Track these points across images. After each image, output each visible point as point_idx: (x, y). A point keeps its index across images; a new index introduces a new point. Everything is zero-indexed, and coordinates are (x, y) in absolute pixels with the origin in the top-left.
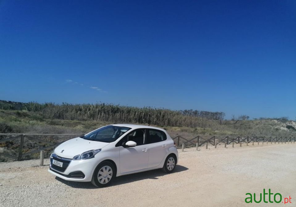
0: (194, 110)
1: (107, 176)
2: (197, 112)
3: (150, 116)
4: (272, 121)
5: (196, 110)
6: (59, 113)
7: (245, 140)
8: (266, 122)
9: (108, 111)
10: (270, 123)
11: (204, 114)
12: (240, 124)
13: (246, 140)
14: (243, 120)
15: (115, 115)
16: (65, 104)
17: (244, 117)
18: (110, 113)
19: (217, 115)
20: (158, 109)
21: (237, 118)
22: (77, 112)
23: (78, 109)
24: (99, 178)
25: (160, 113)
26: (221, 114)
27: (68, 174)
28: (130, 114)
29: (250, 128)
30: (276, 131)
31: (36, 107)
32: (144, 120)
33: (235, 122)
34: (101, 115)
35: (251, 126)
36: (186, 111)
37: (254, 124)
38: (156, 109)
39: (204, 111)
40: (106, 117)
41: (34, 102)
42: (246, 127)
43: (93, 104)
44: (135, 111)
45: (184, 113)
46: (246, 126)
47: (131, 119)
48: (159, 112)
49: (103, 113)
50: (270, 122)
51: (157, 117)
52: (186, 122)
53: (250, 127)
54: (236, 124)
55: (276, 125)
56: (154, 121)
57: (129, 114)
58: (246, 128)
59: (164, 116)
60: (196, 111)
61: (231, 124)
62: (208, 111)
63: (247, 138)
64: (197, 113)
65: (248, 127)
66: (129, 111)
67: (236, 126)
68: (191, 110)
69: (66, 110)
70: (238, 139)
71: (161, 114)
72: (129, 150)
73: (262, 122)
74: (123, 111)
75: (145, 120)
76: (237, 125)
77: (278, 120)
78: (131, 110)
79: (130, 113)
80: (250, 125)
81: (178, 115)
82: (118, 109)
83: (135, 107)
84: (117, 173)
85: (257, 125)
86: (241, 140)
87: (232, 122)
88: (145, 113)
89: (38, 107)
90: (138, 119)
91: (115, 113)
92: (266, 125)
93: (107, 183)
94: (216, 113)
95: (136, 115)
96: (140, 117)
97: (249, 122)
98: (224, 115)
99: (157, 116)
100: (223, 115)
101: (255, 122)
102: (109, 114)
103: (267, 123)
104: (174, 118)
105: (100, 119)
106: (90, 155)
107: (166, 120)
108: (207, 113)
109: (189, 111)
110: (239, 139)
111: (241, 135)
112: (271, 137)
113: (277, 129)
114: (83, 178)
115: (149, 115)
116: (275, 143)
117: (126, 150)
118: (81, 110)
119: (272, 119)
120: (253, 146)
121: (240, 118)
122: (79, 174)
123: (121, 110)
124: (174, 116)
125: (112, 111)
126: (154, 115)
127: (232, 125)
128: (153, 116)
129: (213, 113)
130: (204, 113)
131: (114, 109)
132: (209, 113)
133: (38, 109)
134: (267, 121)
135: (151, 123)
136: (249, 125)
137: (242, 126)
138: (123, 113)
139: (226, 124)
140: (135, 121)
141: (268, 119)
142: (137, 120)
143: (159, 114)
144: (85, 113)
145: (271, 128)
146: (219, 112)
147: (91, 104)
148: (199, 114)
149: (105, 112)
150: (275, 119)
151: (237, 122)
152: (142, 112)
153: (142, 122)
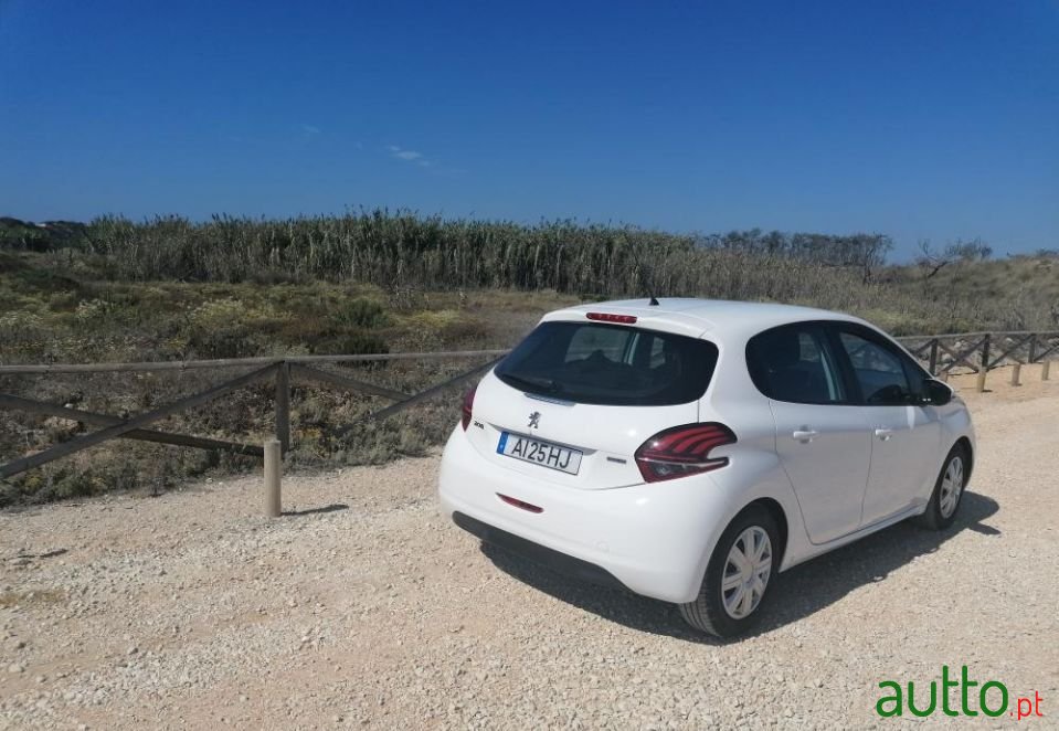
0: (766, 232)
2: (780, 241)
3: (565, 256)
5: (772, 230)
6: (178, 255)
7: (967, 353)
9: (392, 245)
11: (805, 246)
12: (952, 277)
13: (975, 357)
14: (965, 263)
15: (420, 257)
16: (222, 218)
17: (968, 252)
18: (400, 250)
19: (861, 247)
20: (599, 230)
21: (938, 250)
25: (610, 246)
26: (875, 241)
28: (483, 254)
29: (992, 294)
32: (539, 274)
33: (932, 271)
35: (1000, 284)
36: (733, 237)
37: (1014, 277)
38: (591, 227)
39: (804, 235)
42: (975, 289)
44: (504, 238)
45: (727, 245)
46: (975, 285)
47: (485, 274)
48: (606, 238)
49: (371, 253)
51: (597, 263)
52: (714, 277)
53: (994, 289)
54: (932, 279)
56: (584, 277)
57: (479, 253)
58: (978, 292)
59: (622, 255)
60: (775, 235)
61: (912, 281)
63: (982, 347)
64: (777, 243)
65: (985, 288)
66: (477, 241)
67: (933, 291)
68: (756, 232)
70: (929, 349)
71: (615, 249)
73: (1051, 266)
74: (453, 242)
75: (545, 274)
76: (938, 282)
78: (486, 235)
79: (484, 250)
80: (994, 281)
82: (432, 233)
85: (1026, 278)
86: (946, 356)
87: (917, 272)
88: (543, 248)
90: (514, 270)
91: (423, 247)
94: (856, 241)
95: (507, 256)
96: (523, 262)
97: (989, 267)
98: (888, 246)
99: (594, 256)
100: (884, 246)
101: (1018, 270)
102: (396, 253)
104: (668, 262)
107: (630, 272)
108: (817, 242)
109: (746, 234)
110: (934, 351)
111: (950, 331)
115: (563, 251)
118: (284, 242)
121: (953, 251)
123: (446, 237)
124: (669, 253)
125: (409, 243)
126: (580, 254)
127: (914, 285)
128: (576, 260)
129: (844, 239)
130: (808, 241)
131: (416, 233)
132: (827, 239)
135: (570, 286)
136: (988, 279)
137: (959, 286)
138: (455, 247)
139: (889, 281)
140: (504, 282)
142: (512, 277)
143: (603, 250)
144: (302, 254)
146: (869, 232)
148: (787, 245)
149: (379, 249)
151: (940, 270)
152: (535, 244)
153: (533, 286)
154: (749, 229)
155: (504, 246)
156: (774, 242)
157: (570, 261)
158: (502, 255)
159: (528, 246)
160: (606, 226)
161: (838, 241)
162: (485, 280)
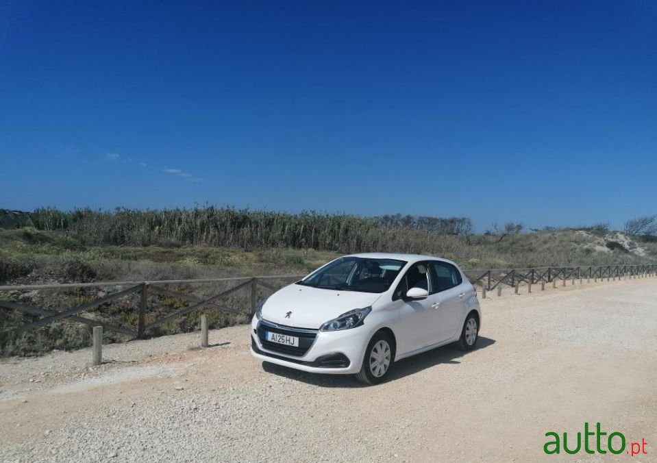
0: (403, 216)
1: (383, 361)
2: (412, 220)
3: (316, 232)
4: (577, 233)
5: (407, 214)
6: (113, 231)
8: (565, 235)
9: (223, 225)
10: (573, 239)
11: (425, 223)
12: (511, 241)
14: (516, 235)
15: (238, 232)
16: (122, 210)
17: (517, 228)
18: (228, 228)
19: (455, 224)
20: (333, 217)
22: (153, 228)
23: (155, 221)
24: (372, 366)
25: (339, 225)
26: (463, 221)
27: (313, 360)
28: (273, 231)
29: (531, 250)
30: (587, 254)
31: (55, 219)
32: (303, 240)
33: (499, 239)
34: (208, 233)
35: (534, 246)
36: (386, 218)
37: (540, 242)
38: (327, 215)
39: (425, 217)
40: (219, 237)
41: (48, 208)
42: (522, 248)
43: (187, 209)
44: (284, 221)
45: (383, 223)
46: (522, 246)
47: (274, 240)
48: (337, 221)
49: (211, 229)
50: (574, 236)
51: (333, 234)
52: (396, 242)
53: (531, 248)
54: (500, 243)
55: (584, 241)
56: (327, 242)
57: (270, 229)
58: (524, 250)
59: (346, 231)
60: (409, 217)
61: (490, 243)
62: (434, 217)
64: (410, 222)
65: (527, 247)
66: (269, 222)
67: (502, 248)
68: (399, 215)
69: (128, 225)
71: (342, 227)
72: (413, 307)
73: (556, 236)
74: (257, 223)
75: (307, 240)
76: (504, 244)
77: (587, 230)
78: (273, 219)
79: (273, 228)
80: (531, 244)
81: (376, 227)
82: (245, 218)
83: (281, 213)
84: (396, 355)
85: (545, 242)
87: (491, 239)
88: (305, 226)
89: (60, 220)
90: (290, 238)
91: (240, 226)
92: (564, 244)
93: (384, 375)
94: (453, 221)
95: (286, 232)
96: (294, 234)
98: (469, 224)
99: (332, 231)
100: (467, 224)
101: (542, 238)
103: (566, 238)
104: (370, 234)
105: (206, 242)
106: (353, 319)
107: (352, 239)
108: (431, 222)
109: (393, 217)
112: (579, 268)
113: (588, 251)
114: (347, 366)
115: (316, 229)
116: (602, 281)
117: (407, 307)
118: (160, 223)
119: (575, 230)
120: (565, 288)
122: (339, 359)
123: (253, 221)
124: (369, 229)
125: (233, 224)
126: (325, 230)
127: (492, 246)
128: (323, 233)
129: (445, 220)
130: (427, 221)
131: (237, 218)
132: (436, 220)
133: (60, 223)
134: (566, 233)
135: (320, 247)
136: (529, 243)
137: (514, 246)
138: (257, 226)
139: (479, 243)
140: (285, 245)
141: (567, 229)
142: (289, 241)
143: (336, 228)
144: (172, 230)
145: (576, 249)
146: (459, 216)
147: (181, 209)
148: (415, 223)
149: (216, 226)
150: (581, 229)
151: (504, 238)
152: (300, 224)
153: (300, 247)
154: (395, 214)
155: (284, 225)
156: (408, 221)
157: (319, 233)
158: (283, 230)
159: (296, 225)
160: (336, 214)
161: (442, 221)
162: (274, 244)
